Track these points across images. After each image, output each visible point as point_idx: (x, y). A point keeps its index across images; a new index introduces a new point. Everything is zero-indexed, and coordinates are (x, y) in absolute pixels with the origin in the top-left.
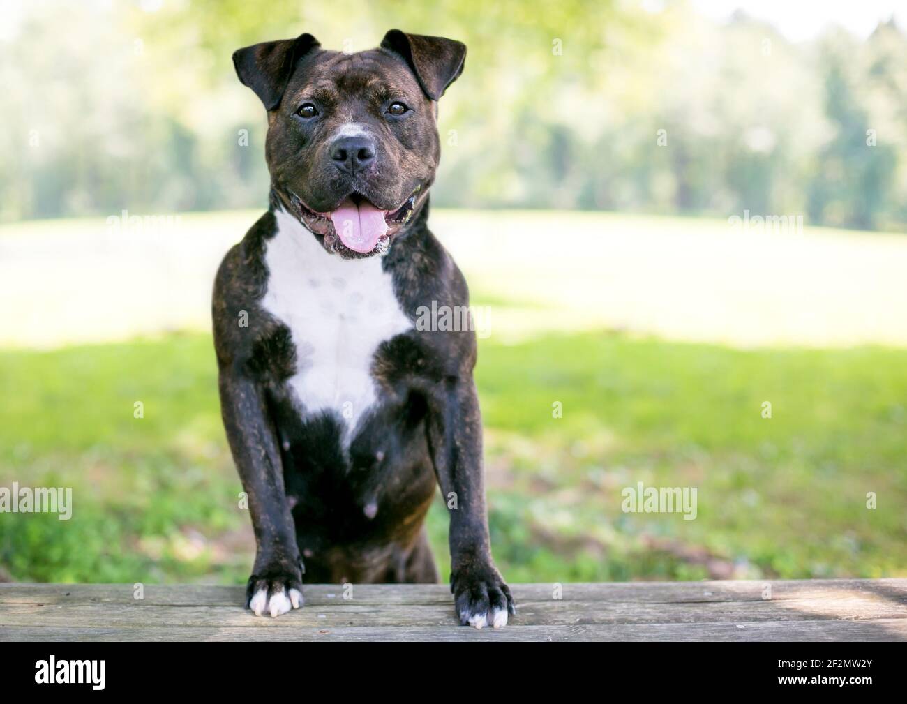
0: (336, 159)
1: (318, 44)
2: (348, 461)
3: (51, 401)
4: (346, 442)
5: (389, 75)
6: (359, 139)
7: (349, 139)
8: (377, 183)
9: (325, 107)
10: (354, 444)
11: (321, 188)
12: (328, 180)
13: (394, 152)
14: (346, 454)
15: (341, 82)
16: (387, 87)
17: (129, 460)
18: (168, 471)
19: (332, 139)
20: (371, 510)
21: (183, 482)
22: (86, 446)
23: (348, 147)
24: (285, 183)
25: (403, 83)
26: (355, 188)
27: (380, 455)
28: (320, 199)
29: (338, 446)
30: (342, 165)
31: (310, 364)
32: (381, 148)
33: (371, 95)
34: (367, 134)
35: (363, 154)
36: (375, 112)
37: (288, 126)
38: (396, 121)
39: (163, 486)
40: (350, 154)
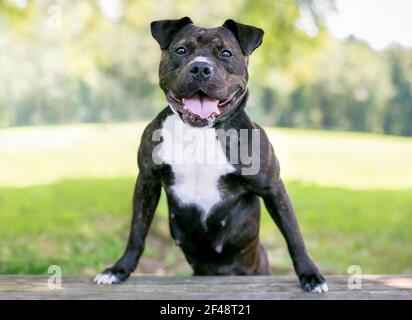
0: (191, 71)
1: (191, 22)
2: (205, 227)
3: (24, 211)
4: (204, 219)
5: (224, 37)
6: (205, 63)
7: (200, 63)
8: (213, 87)
9: (190, 49)
10: (208, 220)
11: (183, 86)
12: (187, 83)
13: (222, 75)
14: (204, 225)
15: (199, 39)
16: (222, 43)
17: (60, 239)
18: (79, 244)
19: (192, 62)
20: (219, 249)
21: (85, 249)
22: (40, 232)
23: (199, 66)
24: (165, 84)
25: (230, 43)
26: (201, 88)
27: (223, 223)
28: (181, 92)
29: (199, 221)
30: (195, 75)
31: (182, 182)
32: (215, 70)
33: (214, 46)
34: (209, 62)
35: (206, 71)
36: (214, 54)
37: (171, 58)
38: (225, 60)
39: (76, 251)
40: (200, 70)
